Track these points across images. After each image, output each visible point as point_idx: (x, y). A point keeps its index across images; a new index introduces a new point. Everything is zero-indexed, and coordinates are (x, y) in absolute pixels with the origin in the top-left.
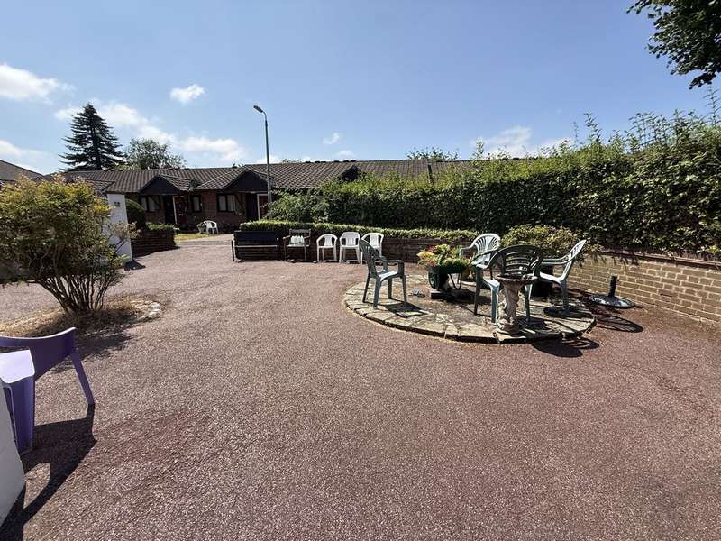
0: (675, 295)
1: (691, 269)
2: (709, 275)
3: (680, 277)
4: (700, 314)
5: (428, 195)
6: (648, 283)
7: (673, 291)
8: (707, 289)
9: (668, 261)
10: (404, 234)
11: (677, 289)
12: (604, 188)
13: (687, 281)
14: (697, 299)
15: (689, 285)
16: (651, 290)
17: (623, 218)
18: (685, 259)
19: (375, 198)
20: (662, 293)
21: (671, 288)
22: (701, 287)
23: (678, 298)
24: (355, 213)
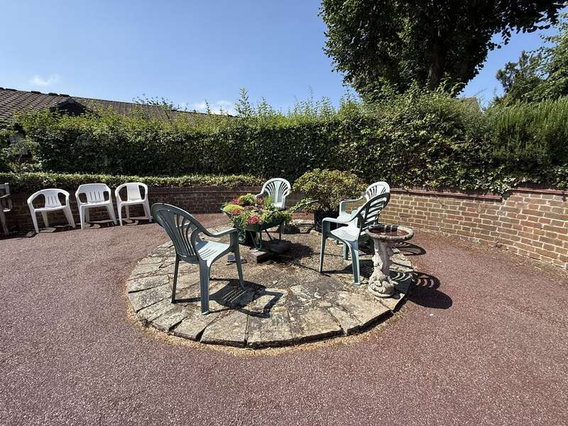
0: (410, 216)
1: (419, 197)
2: (431, 201)
3: (412, 204)
4: (426, 227)
5: (193, 138)
6: (391, 209)
7: (409, 213)
8: (430, 210)
9: (405, 193)
10: (172, 183)
11: (411, 212)
12: (361, 138)
13: (417, 206)
14: (425, 218)
15: (419, 208)
16: (394, 214)
17: (374, 162)
18: (415, 190)
19: (122, 140)
20: (402, 216)
21: (407, 211)
22: (426, 209)
23: (412, 218)
24: (91, 159)
